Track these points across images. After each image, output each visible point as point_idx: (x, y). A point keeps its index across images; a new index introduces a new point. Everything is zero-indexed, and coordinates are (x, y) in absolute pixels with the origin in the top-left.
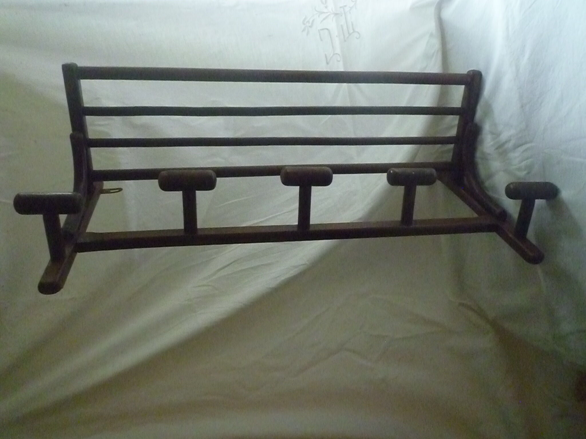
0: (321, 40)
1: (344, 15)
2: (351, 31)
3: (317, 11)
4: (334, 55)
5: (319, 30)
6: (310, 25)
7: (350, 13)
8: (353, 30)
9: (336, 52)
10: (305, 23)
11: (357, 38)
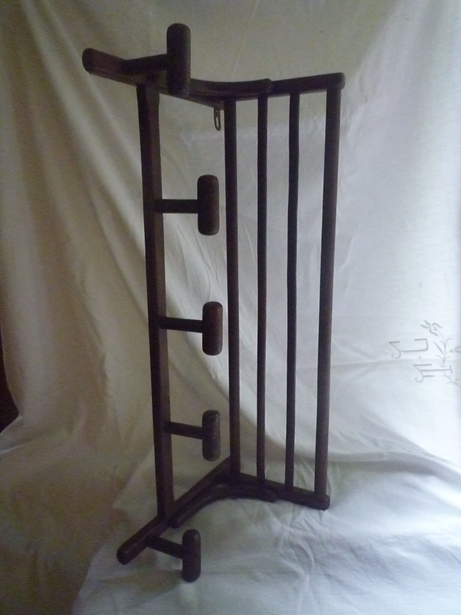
0: (416, 340)
1: (442, 369)
2: (425, 373)
3: (448, 340)
4: (400, 351)
5: (426, 339)
6: (432, 330)
7: (443, 376)
8: (426, 376)
9: (402, 353)
10: (435, 326)
11: (416, 378)
